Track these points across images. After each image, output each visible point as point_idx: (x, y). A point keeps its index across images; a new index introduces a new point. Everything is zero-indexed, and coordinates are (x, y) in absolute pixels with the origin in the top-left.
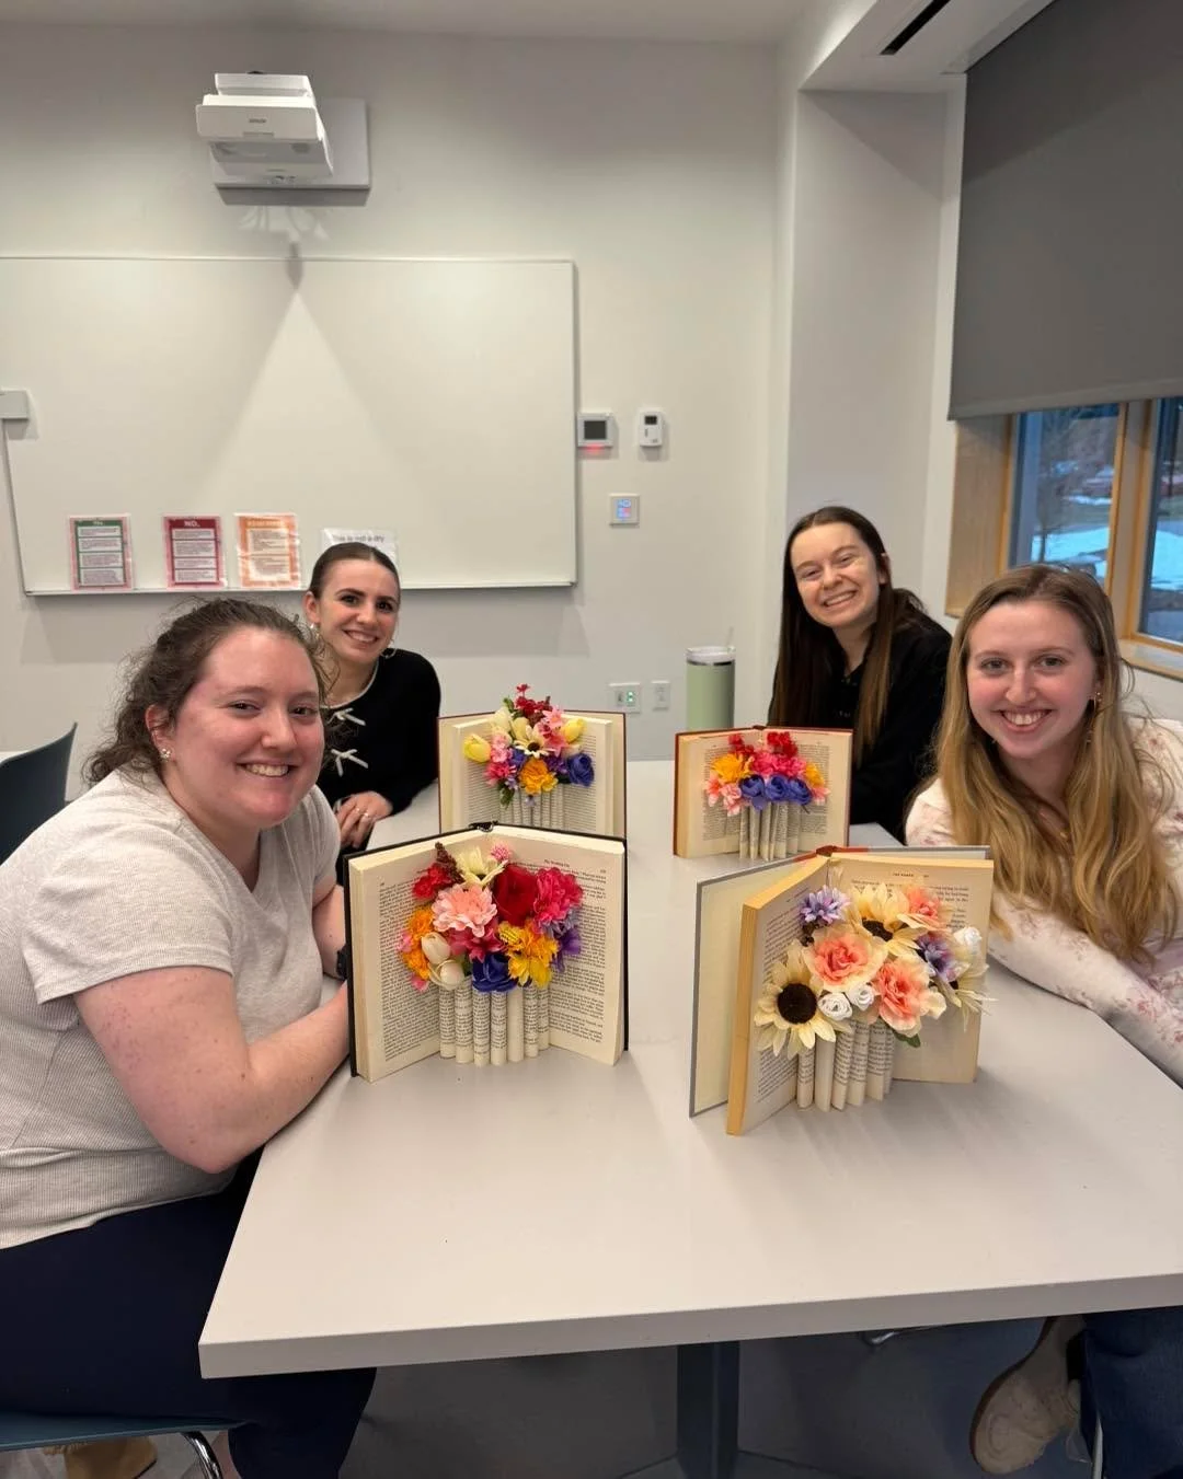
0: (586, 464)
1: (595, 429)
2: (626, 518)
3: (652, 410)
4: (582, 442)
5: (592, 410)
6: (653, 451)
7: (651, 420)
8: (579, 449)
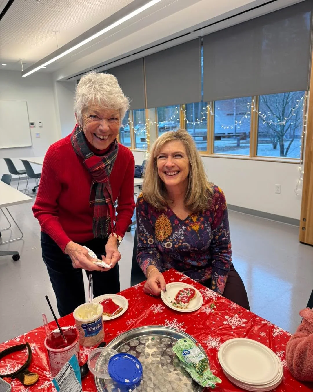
0: (31, 129)
1: (32, 124)
2: (38, 136)
3: (40, 121)
4: (31, 126)
5: (32, 121)
6: (41, 127)
7: (40, 122)
8: (30, 127)
